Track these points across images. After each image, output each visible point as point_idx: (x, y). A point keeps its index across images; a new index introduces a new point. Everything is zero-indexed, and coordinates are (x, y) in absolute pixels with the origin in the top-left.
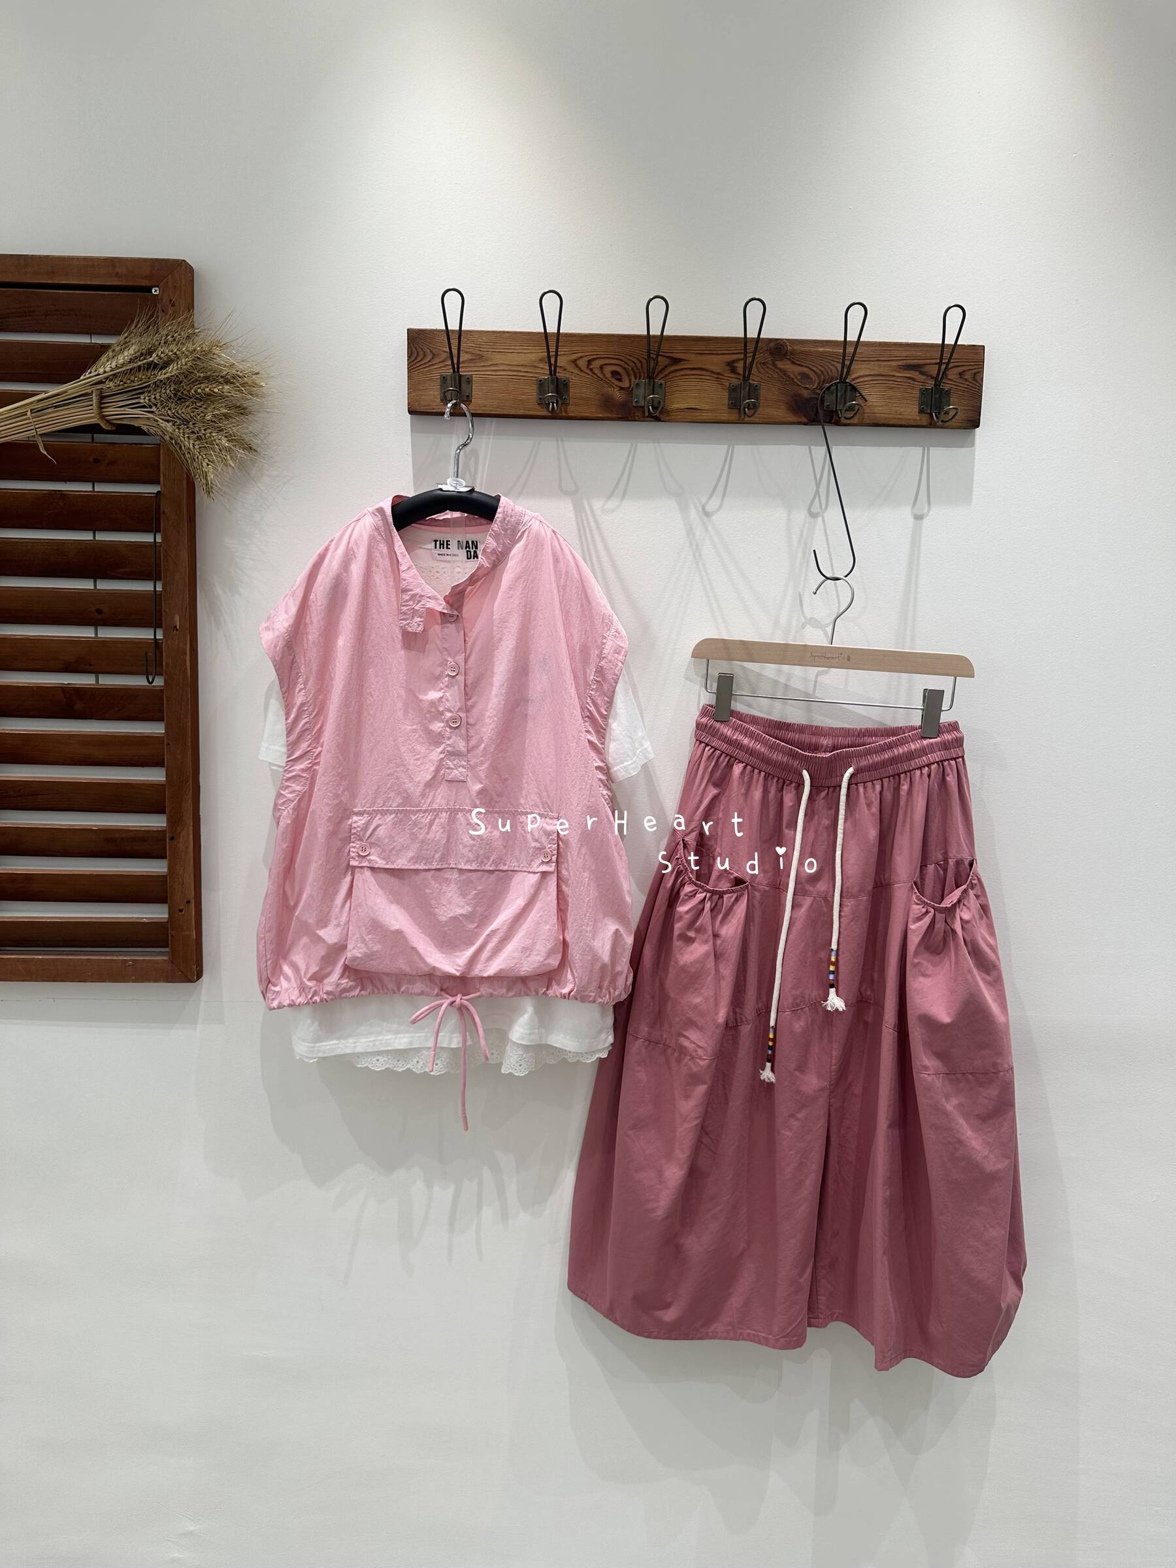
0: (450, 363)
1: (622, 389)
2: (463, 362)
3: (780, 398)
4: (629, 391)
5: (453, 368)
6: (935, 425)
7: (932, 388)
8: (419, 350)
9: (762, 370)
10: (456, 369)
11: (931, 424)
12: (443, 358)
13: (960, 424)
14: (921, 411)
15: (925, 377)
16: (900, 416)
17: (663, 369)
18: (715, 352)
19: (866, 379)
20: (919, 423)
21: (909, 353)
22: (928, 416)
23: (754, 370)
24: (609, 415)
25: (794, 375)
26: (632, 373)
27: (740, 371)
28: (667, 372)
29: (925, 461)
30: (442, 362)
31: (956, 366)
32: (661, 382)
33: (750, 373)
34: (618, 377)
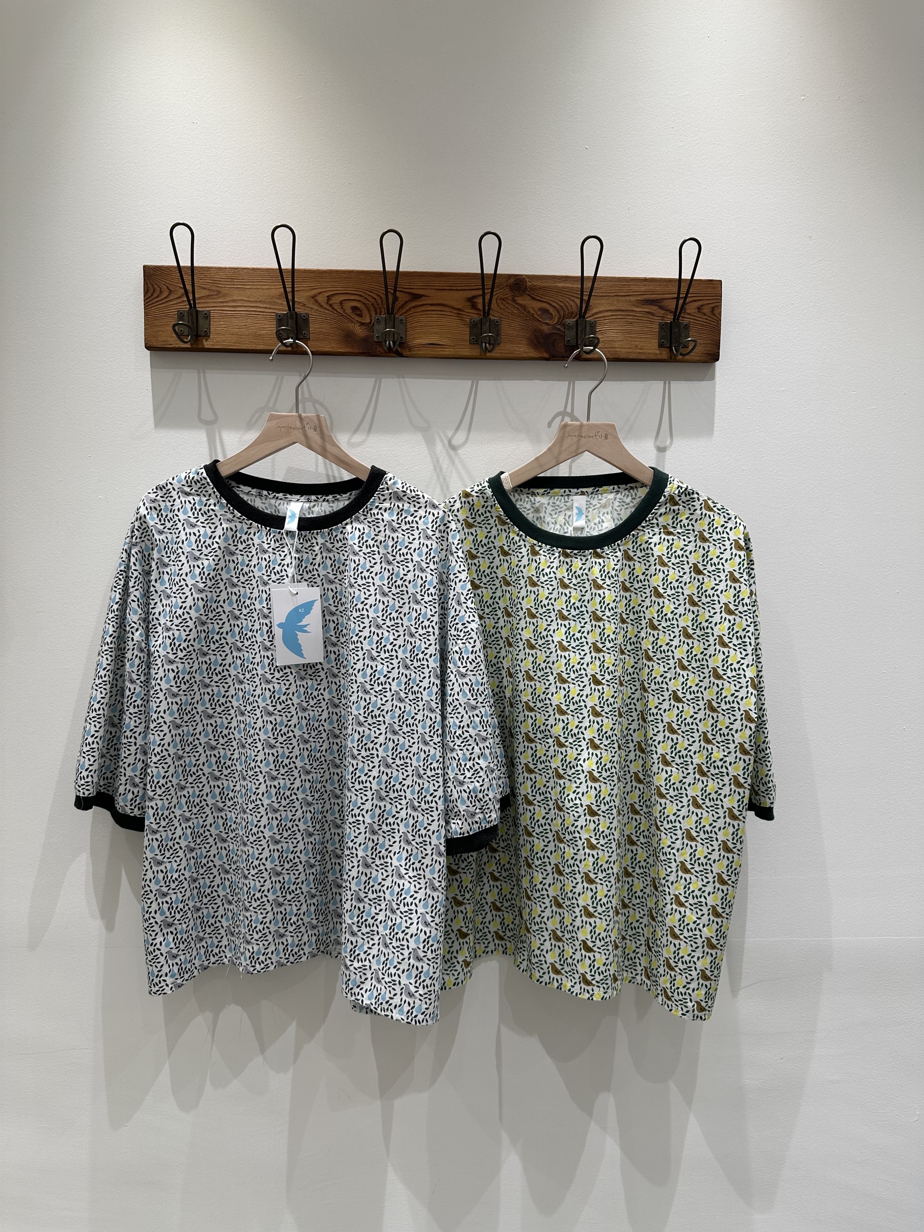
0: (185, 299)
1: (362, 324)
2: (199, 298)
3: (520, 333)
4: (370, 326)
5: (190, 304)
6: (675, 359)
7: (671, 323)
8: (156, 286)
9: (502, 306)
10: (193, 305)
11: (671, 358)
12: (180, 294)
13: (700, 358)
14: (661, 345)
15: (663, 312)
16: (641, 351)
17: (404, 305)
18: (455, 288)
19: (606, 314)
20: (659, 357)
21: (647, 288)
22: (668, 350)
23: (494, 305)
24: (351, 350)
25: (534, 310)
26: (372, 309)
27: (480, 307)
28: (407, 308)
29: (667, 396)
30: (179, 298)
31: (694, 301)
32: (402, 317)
33: (489, 308)
34: (359, 312)
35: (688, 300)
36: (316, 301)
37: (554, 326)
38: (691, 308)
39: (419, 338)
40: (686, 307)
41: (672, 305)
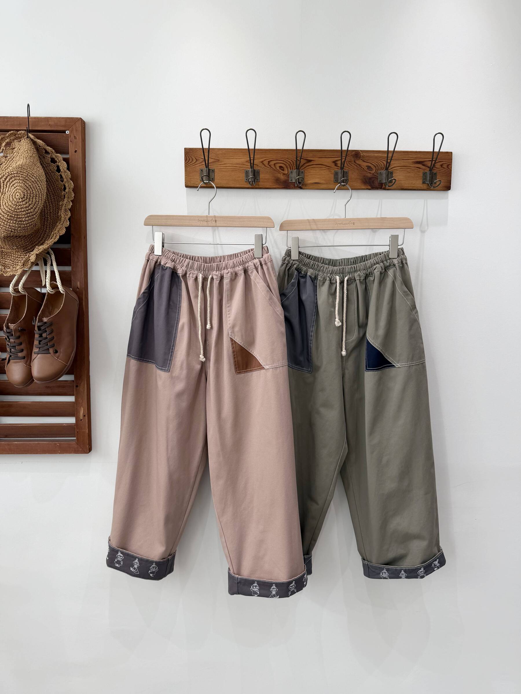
0: (204, 163)
1: (284, 174)
2: (211, 163)
3: (358, 177)
4: (287, 175)
5: (206, 165)
6: (430, 189)
7: (428, 172)
8: (190, 158)
11: (428, 189)
12: (201, 161)
13: (441, 189)
14: (424, 183)
15: (425, 167)
16: (414, 185)
17: (303, 165)
18: (327, 157)
19: (398, 168)
20: (422, 188)
21: (417, 156)
22: (426, 185)
23: (346, 165)
24: (278, 187)
25: (364, 167)
26: (289, 167)
27: (339, 165)
28: (305, 166)
29: (425, 205)
30: (200, 163)
31: (439, 162)
32: (302, 171)
33: (344, 166)
34: (282, 169)
35: (437, 161)
36: (263, 164)
37: (373, 174)
38: (438, 165)
39: (309, 180)
40: (435, 165)
41: (429, 164)
